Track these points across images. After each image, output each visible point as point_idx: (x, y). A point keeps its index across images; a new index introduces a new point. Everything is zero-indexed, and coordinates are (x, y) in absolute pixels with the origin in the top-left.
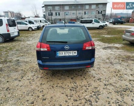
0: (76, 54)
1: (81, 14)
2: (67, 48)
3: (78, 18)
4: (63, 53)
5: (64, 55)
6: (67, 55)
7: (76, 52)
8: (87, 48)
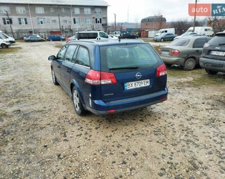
0: (148, 84)
1: (67, 22)
2: (139, 76)
3: (63, 30)
4: (133, 85)
5: (134, 87)
6: (139, 86)
7: (149, 80)
8: (161, 74)
